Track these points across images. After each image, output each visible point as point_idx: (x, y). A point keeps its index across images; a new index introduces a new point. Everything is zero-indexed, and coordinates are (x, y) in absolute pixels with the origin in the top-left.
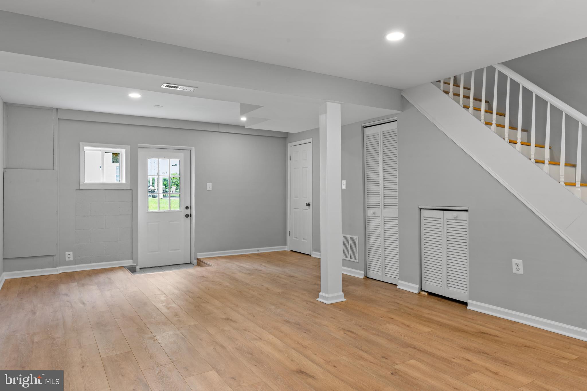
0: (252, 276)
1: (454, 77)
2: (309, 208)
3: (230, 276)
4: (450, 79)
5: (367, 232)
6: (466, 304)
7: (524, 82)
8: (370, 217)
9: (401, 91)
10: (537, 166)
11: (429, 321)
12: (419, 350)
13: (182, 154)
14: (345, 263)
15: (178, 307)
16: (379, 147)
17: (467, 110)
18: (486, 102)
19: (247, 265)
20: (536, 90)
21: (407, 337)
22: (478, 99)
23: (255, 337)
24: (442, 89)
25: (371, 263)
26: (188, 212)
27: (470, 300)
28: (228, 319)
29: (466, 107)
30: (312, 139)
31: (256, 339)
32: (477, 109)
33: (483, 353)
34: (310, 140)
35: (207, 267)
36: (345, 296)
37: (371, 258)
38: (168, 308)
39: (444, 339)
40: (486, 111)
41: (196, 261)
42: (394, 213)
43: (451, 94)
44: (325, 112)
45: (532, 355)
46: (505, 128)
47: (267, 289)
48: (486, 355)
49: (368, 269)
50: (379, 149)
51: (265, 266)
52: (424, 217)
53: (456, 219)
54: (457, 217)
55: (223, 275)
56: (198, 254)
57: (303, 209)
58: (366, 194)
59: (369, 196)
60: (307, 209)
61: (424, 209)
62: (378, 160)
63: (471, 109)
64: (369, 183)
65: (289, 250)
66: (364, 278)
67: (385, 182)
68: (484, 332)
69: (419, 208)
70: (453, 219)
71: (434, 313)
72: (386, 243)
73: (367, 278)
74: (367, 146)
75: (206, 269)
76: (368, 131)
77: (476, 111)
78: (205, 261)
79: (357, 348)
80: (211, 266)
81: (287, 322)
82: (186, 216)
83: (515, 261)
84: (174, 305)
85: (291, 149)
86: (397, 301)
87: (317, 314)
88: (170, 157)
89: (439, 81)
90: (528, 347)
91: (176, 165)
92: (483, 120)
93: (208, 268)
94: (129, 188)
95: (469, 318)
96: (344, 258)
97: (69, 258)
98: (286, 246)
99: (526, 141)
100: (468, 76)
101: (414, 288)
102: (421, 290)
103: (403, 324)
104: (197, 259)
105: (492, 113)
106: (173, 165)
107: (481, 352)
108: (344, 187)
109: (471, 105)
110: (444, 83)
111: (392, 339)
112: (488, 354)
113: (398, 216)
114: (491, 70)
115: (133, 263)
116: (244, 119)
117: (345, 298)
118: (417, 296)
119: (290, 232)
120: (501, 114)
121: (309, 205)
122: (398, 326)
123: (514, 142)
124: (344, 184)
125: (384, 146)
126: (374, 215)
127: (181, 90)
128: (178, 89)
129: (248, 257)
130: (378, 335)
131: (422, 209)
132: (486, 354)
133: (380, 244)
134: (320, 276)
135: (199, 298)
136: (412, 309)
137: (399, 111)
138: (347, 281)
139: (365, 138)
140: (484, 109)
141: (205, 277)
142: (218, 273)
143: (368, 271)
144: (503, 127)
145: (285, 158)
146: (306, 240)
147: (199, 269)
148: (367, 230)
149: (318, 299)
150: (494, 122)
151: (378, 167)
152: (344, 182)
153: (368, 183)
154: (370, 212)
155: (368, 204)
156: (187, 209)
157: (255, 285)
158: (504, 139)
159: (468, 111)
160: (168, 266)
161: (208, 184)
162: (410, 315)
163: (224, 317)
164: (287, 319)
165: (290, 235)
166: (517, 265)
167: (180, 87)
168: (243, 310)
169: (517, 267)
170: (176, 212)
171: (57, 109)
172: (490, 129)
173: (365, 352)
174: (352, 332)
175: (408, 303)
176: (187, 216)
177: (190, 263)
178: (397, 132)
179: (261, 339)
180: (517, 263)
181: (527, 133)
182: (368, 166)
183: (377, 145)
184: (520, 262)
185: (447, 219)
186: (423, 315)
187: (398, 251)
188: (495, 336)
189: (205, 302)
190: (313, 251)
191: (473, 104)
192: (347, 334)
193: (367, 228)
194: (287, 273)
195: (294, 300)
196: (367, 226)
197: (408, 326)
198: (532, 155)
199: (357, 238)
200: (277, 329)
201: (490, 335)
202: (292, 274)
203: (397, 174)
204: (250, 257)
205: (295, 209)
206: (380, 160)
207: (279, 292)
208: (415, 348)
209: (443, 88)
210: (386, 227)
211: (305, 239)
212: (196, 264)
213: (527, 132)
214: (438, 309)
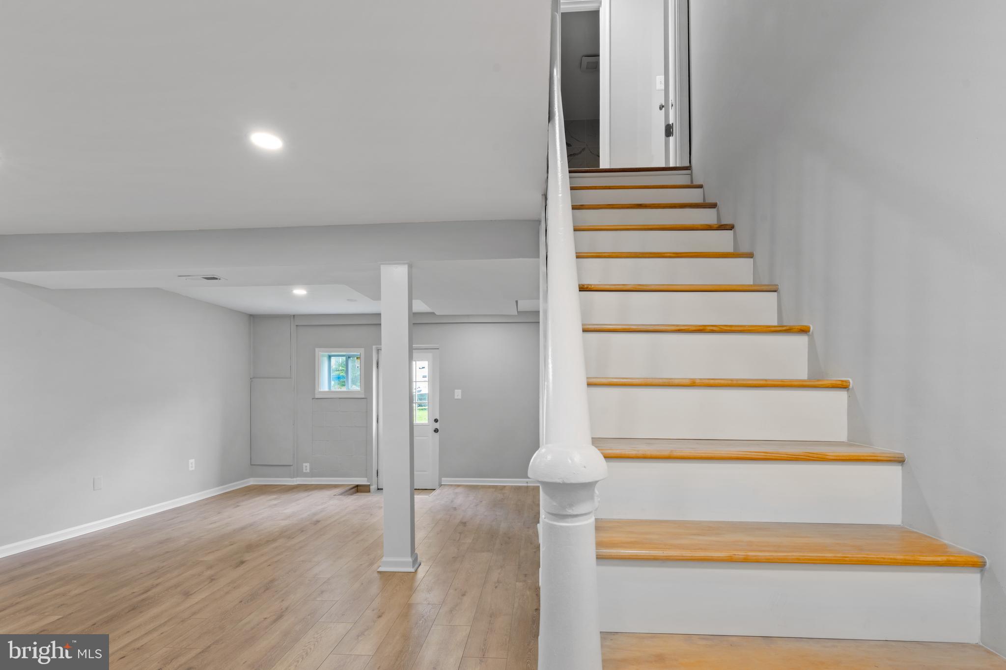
13: (430, 355)
26: (437, 425)
56: (443, 479)
80: (431, 495)
82: (435, 431)
94: (363, 397)
97: (306, 470)
104: (440, 485)
115: (368, 481)
156: (437, 422)
161: (456, 390)
170: (423, 425)
171: (294, 316)
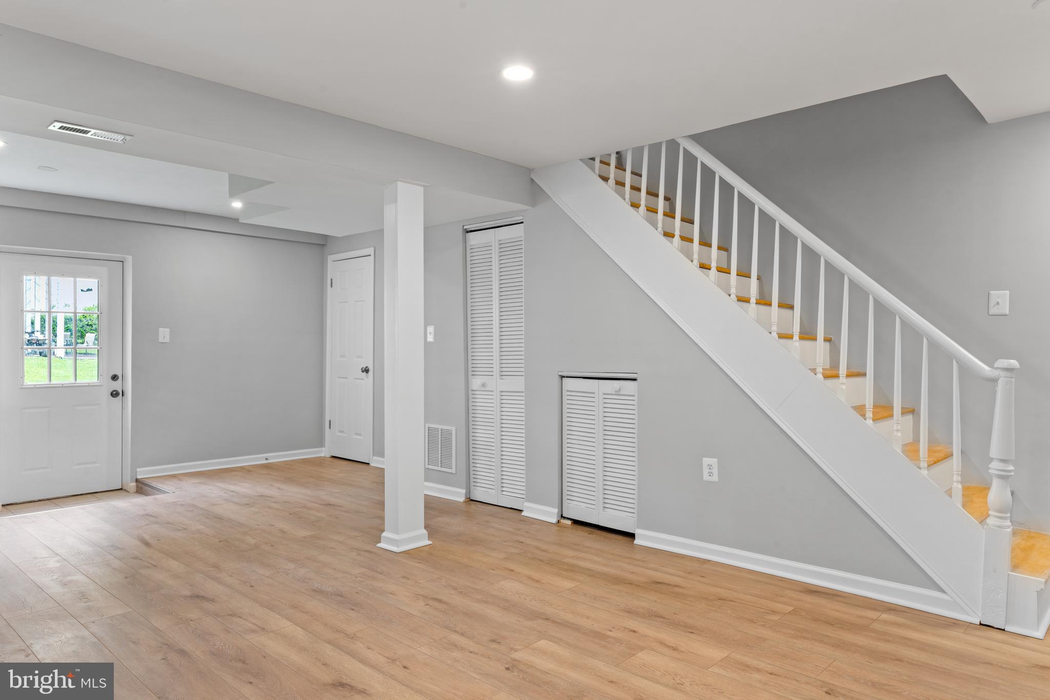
0: (252, 509)
1: (616, 154)
2: (367, 377)
3: (207, 510)
4: (610, 156)
5: (471, 419)
6: (632, 536)
7: (722, 171)
8: (477, 393)
9: (530, 171)
10: (740, 306)
11: (571, 570)
12: (554, 622)
13: (103, 270)
14: (429, 475)
15: (86, 580)
16: (493, 267)
17: (636, 210)
18: (666, 199)
19: (245, 488)
20: (740, 185)
21: (535, 600)
22: (653, 193)
23: (254, 627)
24: (597, 171)
25: (478, 473)
26: (117, 385)
27: (639, 528)
28: (198, 597)
29: (635, 205)
30: (373, 248)
31: (253, 631)
32: (652, 210)
33: (655, 616)
34: (370, 251)
35: (158, 494)
36: (430, 537)
37: (478, 465)
38: (65, 584)
39: (595, 598)
40: (665, 214)
41: (134, 484)
42: (518, 384)
43: (612, 181)
44: (395, 200)
45: (729, 612)
46: (693, 243)
47: (282, 531)
48: (661, 620)
49: (472, 484)
50: (493, 271)
51: (279, 489)
52: (568, 391)
53: (618, 393)
54: (620, 390)
55: (191, 509)
56: (138, 470)
57: (356, 379)
58: (470, 350)
59: (476, 354)
60: (363, 379)
61: (567, 377)
62: (490, 291)
63: (642, 208)
64: (476, 331)
65: (328, 455)
66: (465, 502)
67: (503, 330)
68: (659, 581)
69: (560, 375)
70: (614, 393)
71: (582, 555)
72: (504, 437)
73: (470, 500)
74: (472, 266)
75: (156, 499)
76: (474, 238)
77: (650, 213)
78: (154, 484)
79: (447, 629)
80: (167, 492)
81: (318, 591)
82: (112, 394)
83: (706, 461)
84: (79, 577)
85: (335, 267)
86: (522, 539)
87: (378, 572)
88: (75, 275)
89: (593, 159)
90: (724, 600)
91: (91, 290)
92: (660, 229)
93: (160, 497)
95: (638, 560)
96: (431, 467)
98: (323, 449)
99: (725, 266)
100: (638, 152)
101: (549, 514)
102: (562, 516)
103: (530, 578)
104: (137, 481)
105: (674, 218)
106: (82, 290)
107: (652, 616)
108: (430, 338)
109: (643, 203)
110: (601, 162)
111: (508, 606)
112: (664, 618)
113: (524, 390)
114: (673, 145)
116: (237, 205)
117: (429, 540)
118: (555, 528)
119: (330, 421)
120: (688, 220)
121: (366, 370)
122: (521, 582)
123: (707, 267)
124: (430, 333)
125: (502, 266)
126: (483, 389)
127: (96, 137)
128: (89, 135)
129: (246, 472)
130: (486, 602)
131: (564, 377)
132: (661, 617)
133: (493, 440)
134: (384, 502)
135: (136, 558)
136: (544, 551)
137: (528, 206)
138: (433, 507)
139: (468, 251)
140: (663, 210)
141: (151, 516)
142: (182, 505)
143: (472, 487)
144: (691, 241)
145: (321, 282)
146: (362, 436)
147: (141, 500)
148: (471, 415)
149: (379, 545)
150: (677, 233)
151: (490, 303)
152: (431, 329)
153: (473, 331)
154: (476, 383)
155: (474, 369)
156: (116, 380)
157: (257, 527)
158: (692, 261)
159: (638, 212)
160: (70, 498)
161: (161, 330)
162: (542, 561)
163: (188, 593)
164: (320, 587)
165: (330, 428)
166: (710, 467)
167: (93, 131)
168: (230, 576)
169: (709, 470)
170: (89, 386)
172: (672, 243)
173: (462, 634)
174: (440, 601)
175: (540, 540)
176: (114, 394)
177: (121, 489)
178: (522, 243)
179: (264, 629)
180: (710, 463)
181: (726, 253)
182: (473, 300)
183: (489, 264)
184: (713, 461)
185: (604, 394)
186: (563, 561)
187: (524, 451)
188: (676, 586)
189: (148, 565)
190: (374, 455)
191: (646, 201)
192: (431, 604)
193: (471, 411)
194: (322, 500)
195: (334, 549)
196: (471, 408)
197: (537, 581)
198: (732, 288)
199: (454, 429)
200: (297, 608)
201: (668, 584)
202: (332, 500)
203: (523, 316)
204: (249, 471)
205: (340, 379)
206: (494, 291)
207: (304, 537)
208: (547, 619)
209: (600, 170)
210: (503, 410)
211: (360, 435)
212: (135, 491)
213: (727, 251)
214: (589, 548)
